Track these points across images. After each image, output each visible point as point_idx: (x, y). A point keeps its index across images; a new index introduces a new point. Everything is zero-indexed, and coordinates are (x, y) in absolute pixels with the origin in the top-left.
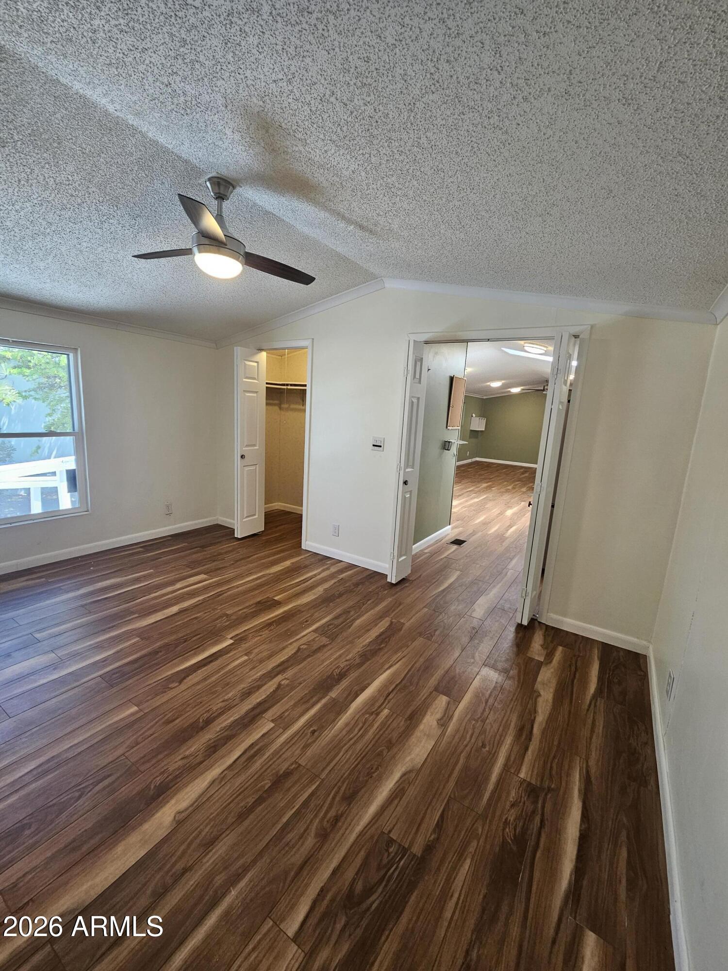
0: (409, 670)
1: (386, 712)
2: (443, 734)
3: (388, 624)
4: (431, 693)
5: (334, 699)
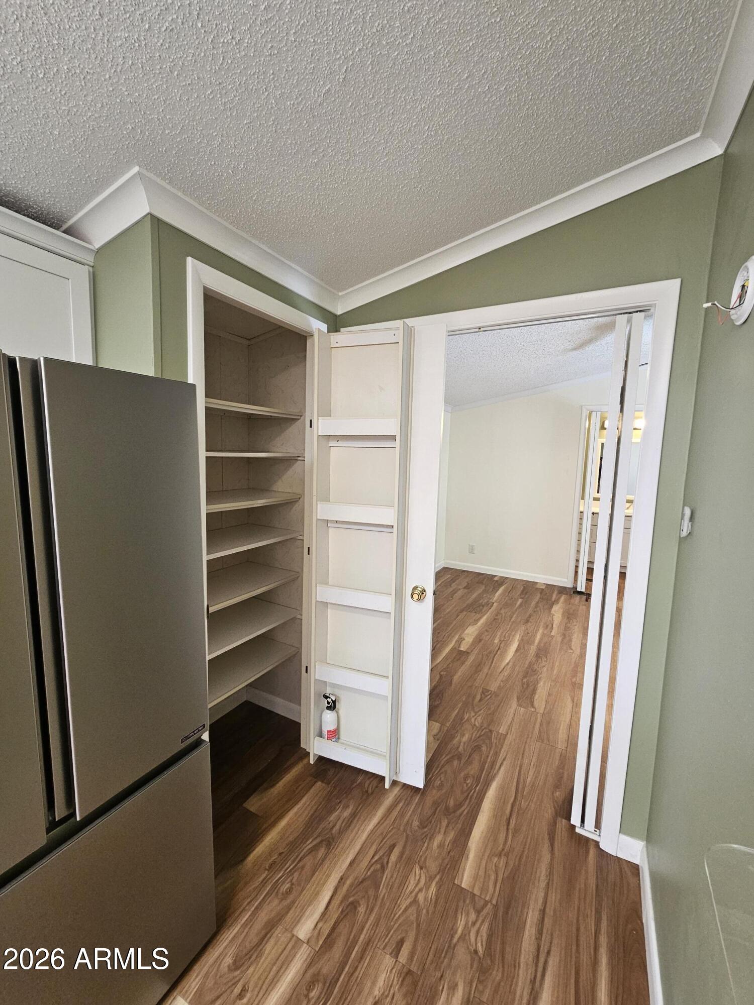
0: (492, 663)
1: (496, 641)
2: (460, 635)
3: (536, 703)
4: (472, 651)
5: (531, 645)
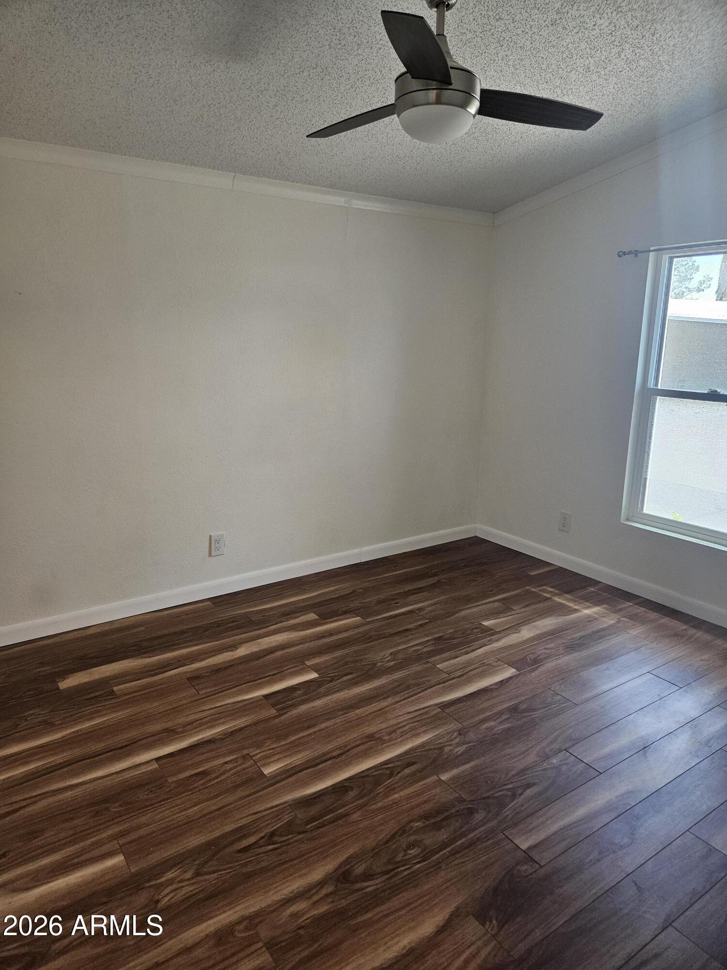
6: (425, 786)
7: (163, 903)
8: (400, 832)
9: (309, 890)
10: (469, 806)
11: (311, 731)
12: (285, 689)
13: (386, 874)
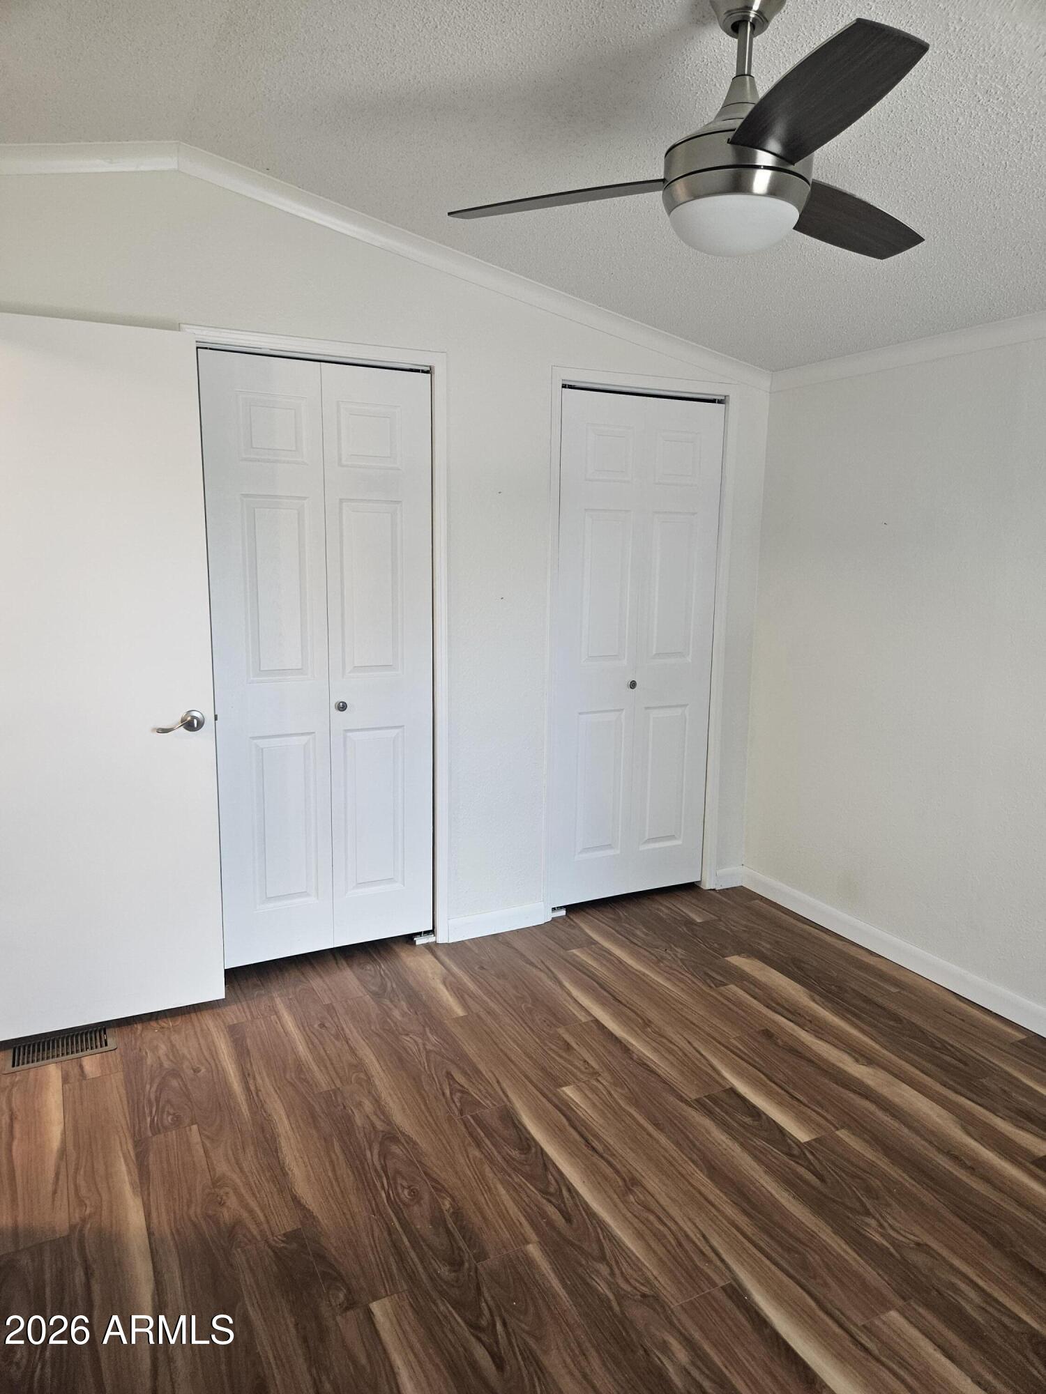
6: (518, 1224)
7: (405, 1038)
8: (439, 1187)
9: (383, 1113)
10: (466, 1265)
11: (650, 1128)
12: (754, 1107)
13: (382, 1167)
